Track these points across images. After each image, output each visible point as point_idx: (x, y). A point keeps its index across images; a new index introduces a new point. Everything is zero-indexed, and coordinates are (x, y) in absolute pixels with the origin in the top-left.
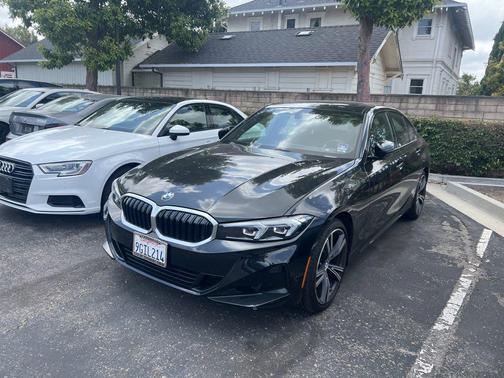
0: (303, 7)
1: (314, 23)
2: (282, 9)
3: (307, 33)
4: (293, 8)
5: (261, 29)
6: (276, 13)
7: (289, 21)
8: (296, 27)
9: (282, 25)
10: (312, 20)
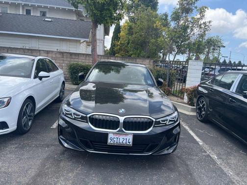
0: (36, 4)
1: (42, 14)
2: (23, 3)
3: (50, 20)
4: (30, 4)
5: (9, 12)
6: (19, 4)
7: (26, 10)
8: (32, 14)
9: (23, 12)
10: (41, 12)
